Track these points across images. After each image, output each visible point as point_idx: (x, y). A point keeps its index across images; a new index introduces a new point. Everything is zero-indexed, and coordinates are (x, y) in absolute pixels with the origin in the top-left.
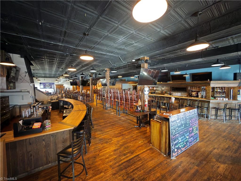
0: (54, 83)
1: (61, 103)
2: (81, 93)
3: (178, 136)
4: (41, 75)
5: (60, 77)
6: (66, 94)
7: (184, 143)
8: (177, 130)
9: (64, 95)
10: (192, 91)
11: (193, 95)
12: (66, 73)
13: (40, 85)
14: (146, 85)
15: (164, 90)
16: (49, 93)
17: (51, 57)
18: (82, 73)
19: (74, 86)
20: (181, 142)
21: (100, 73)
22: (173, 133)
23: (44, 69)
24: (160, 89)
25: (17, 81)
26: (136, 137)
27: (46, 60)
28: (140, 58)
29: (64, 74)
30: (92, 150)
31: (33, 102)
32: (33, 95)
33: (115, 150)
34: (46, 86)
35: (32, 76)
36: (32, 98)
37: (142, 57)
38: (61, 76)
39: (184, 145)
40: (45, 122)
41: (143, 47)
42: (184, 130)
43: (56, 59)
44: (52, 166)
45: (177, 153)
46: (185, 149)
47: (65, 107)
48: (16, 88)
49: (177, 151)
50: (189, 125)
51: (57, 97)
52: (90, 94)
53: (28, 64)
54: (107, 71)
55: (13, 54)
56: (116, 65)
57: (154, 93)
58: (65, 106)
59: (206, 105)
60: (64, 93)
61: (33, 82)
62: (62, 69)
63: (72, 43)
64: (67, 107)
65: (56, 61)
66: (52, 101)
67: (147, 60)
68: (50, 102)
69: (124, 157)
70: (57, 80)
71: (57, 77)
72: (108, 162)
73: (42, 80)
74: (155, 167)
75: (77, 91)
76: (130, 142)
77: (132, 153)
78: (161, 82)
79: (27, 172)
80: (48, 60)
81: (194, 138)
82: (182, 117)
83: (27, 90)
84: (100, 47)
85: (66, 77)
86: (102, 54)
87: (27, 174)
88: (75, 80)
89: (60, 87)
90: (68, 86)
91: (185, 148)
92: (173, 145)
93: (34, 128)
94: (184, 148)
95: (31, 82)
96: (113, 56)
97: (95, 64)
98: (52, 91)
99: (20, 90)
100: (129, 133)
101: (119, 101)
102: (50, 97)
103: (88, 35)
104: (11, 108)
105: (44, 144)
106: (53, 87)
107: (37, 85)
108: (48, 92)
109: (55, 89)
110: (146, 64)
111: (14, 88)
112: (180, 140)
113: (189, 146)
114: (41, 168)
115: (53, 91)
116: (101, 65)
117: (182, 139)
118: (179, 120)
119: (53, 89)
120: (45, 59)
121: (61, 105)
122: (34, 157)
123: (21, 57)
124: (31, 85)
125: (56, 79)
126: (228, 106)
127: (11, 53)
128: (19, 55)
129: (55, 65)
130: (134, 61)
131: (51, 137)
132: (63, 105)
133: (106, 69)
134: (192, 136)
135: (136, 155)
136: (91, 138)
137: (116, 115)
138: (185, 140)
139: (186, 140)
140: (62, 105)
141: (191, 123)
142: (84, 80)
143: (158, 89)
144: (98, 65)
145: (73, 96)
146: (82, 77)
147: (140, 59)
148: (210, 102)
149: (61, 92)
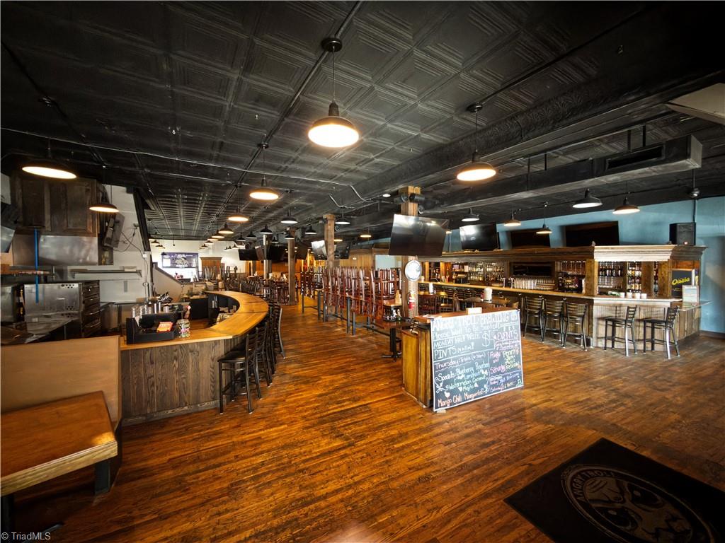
0: (197, 254)
1: (213, 301)
2: (265, 280)
3: (455, 365)
4: (164, 233)
5: (211, 238)
6: (225, 281)
7: (473, 384)
8: (452, 351)
9: (220, 284)
10: (567, 276)
11: (567, 287)
12: (226, 228)
13: (163, 258)
14: (411, 255)
15: (491, 273)
16: (185, 280)
17: (192, 191)
18: (266, 227)
19: (249, 261)
20: (463, 380)
21: (311, 227)
22: (440, 357)
23: (173, 217)
24: (482, 270)
25: (117, 247)
26: (377, 376)
27: (180, 197)
28: (397, 191)
29: (221, 230)
30: (274, 393)
31: (147, 296)
32: (149, 279)
33: (320, 395)
34: (176, 262)
35: (147, 234)
36: (147, 287)
37: (401, 186)
38: (216, 235)
39: (472, 387)
40: (179, 322)
41: (399, 165)
42: (475, 354)
43: (204, 194)
44: (190, 412)
45: (450, 401)
46: (475, 398)
48: (114, 262)
49: (450, 397)
50: (492, 346)
51: (204, 287)
52: (289, 283)
53: (141, 206)
54: (329, 222)
55: (113, 186)
56: (347, 206)
57: (465, 281)
58: (221, 309)
59: (580, 310)
60: (222, 279)
61: (149, 250)
62: (217, 216)
63: (236, 162)
65: (204, 199)
66: (191, 298)
67: (413, 195)
68: (187, 300)
69: (336, 406)
70: (205, 246)
71: (205, 238)
72: (301, 412)
73: (168, 245)
74: (394, 422)
75: (256, 275)
76: (358, 384)
77: (355, 400)
78: (476, 251)
79: (146, 415)
80: (185, 197)
81: (505, 376)
82: (467, 324)
83: (136, 267)
84: (299, 167)
85: (227, 238)
86: (308, 182)
87: (144, 418)
88: (252, 246)
89: (213, 264)
90: (231, 260)
91: (476, 395)
92: (439, 383)
93: (159, 332)
94: (472, 396)
95: (145, 250)
96: (335, 185)
97: (298, 203)
98: (190, 274)
99: (120, 267)
100: (364, 367)
101: (353, 297)
102: (187, 288)
103: (267, 147)
104: (102, 307)
105: (177, 366)
106: (194, 265)
107: (157, 258)
108: (182, 276)
109: (200, 269)
110: (412, 204)
111: (111, 263)
112: (460, 375)
113: (488, 393)
114: (170, 412)
115: (195, 273)
116: (314, 206)
117: (466, 374)
118: (460, 331)
119: (194, 271)
120: (178, 195)
121: (213, 307)
122: (157, 387)
123: (128, 192)
124: (145, 256)
125: (204, 242)
126: (645, 313)
127: (107, 184)
128: (124, 189)
129: (200, 208)
130: (386, 195)
131: (190, 354)
132: (218, 306)
133: (325, 217)
134: (499, 373)
135: (364, 403)
136: (273, 373)
137: (346, 332)
138: (476, 377)
139: (480, 379)
140: (216, 306)
141: (496, 341)
142: (275, 244)
143: (477, 270)
144: (307, 206)
145: (242, 287)
146: (269, 238)
147: (399, 191)
148: (595, 302)
149: (215, 277)
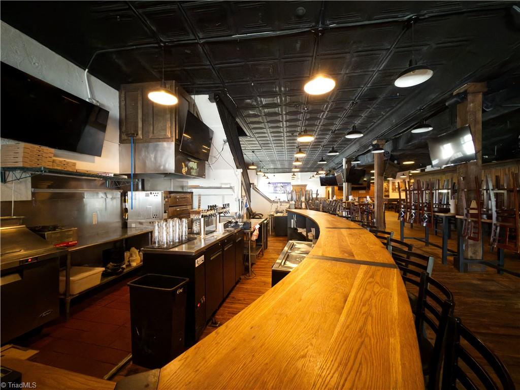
0: (290, 183)
1: (292, 220)
2: (345, 202)
9: (303, 205)
19: (328, 189)
34: (277, 189)
36: (238, 202)
47: (301, 233)
58: (300, 230)
60: (306, 201)
64: (304, 234)
66: (276, 215)
68: (273, 218)
75: (335, 198)
83: (230, 184)
95: (237, 167)
121: (292, 227)
124: (237, 173)
140: (295, 227)
145: (323, 208)
